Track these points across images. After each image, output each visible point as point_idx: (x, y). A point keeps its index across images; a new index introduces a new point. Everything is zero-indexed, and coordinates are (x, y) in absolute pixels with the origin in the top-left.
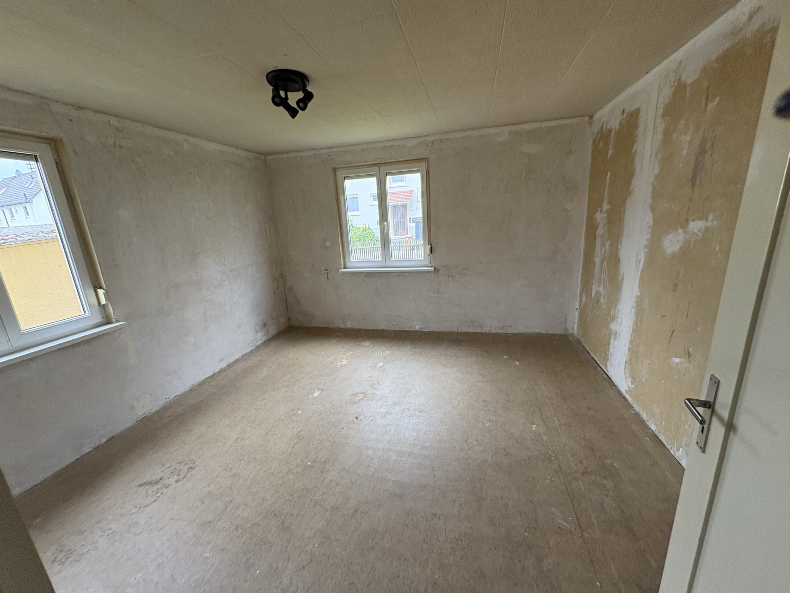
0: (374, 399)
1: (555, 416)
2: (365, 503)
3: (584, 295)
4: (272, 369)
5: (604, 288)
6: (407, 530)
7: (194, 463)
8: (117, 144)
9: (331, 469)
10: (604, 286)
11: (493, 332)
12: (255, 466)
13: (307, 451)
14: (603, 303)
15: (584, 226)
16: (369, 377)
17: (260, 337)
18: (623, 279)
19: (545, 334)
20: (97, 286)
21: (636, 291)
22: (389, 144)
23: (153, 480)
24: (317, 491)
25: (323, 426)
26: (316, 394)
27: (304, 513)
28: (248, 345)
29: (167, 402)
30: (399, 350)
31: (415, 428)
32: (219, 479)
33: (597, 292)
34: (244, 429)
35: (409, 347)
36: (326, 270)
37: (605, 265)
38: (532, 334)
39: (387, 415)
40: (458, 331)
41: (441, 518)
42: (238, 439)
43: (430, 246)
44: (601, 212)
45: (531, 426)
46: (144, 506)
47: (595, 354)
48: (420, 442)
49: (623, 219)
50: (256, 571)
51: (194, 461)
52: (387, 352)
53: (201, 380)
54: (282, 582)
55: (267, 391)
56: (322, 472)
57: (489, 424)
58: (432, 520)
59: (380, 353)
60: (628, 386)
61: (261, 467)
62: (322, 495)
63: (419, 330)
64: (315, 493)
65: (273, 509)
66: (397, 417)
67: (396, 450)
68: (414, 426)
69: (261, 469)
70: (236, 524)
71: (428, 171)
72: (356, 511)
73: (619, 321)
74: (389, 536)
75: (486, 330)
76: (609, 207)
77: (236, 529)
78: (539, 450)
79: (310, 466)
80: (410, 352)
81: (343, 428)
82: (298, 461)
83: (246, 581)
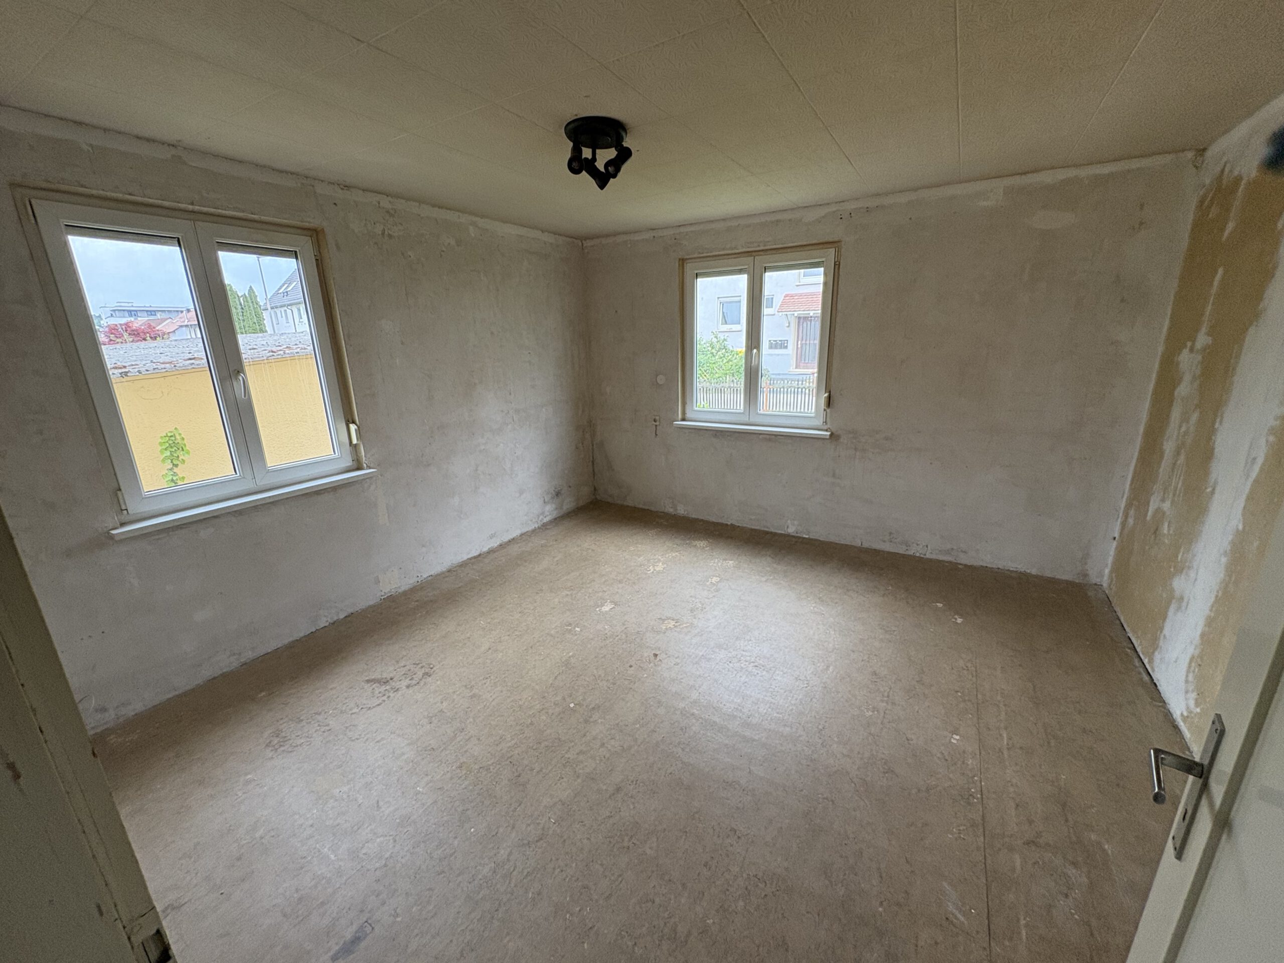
0: (689, 632)
1: (1006, 728)
2: (634, 783)
3: (1132, 512)
4: (556, 559)
5: (1171, 505)
6: (685, 840)
7: (432, 668)
8: (386, 233)
9: (600, 721)
10: (1173, 502)
11: (928, 556)
12: (502, 692)
13: (573, 687)
14: (1165, 534)
15: (1154, 376)
16: (691, 596)
17: (550, 512)
18: (1213, 492)
19: (1036, 576)
20: (349, 420)
21: (1236, 522)
22: (773, 218)
23: (383, 679)
24: (573, 746)
25: (604, 657)
26: (606, 608)
27: (548, 771)
28: (531, 521)
29: (418, 582)
30: (750, 561)
31: (741, 691)
32: (455, 697)
33: (1158, 510)
34: (500, 638)
35: (769, 559)
36: (655, 421)
37: (1182, 459)
38: (1009, 573)
39: (703, 661)
40: (863, 546)
41: (743, 838)
42: (490, 649)
43: (826, 395)
44: (1191, 350)
45: (950, 735)
46: (367, 708)
47: (1134, 632)
48: (743, 714)
49: (1234, 369)
50: (471, 828)
51: (432, 666)
52: (731, 562)
53: (462, 560)
54: (498, 853)
55: (541, 590)
56: (586, 721)
57: (871, 713)
58: (727, 837)
59: (719, 561)
60: (1188, 708)
61: (509, 695)
62: (578, 754)
63: (793, 534)
64: (569, 748)
65: (510, 755)
66: (717, 667)
67: (701, 718)
68: (740, 687)
69: (509, 697)
70: (462, 761)
71: (838, 263)
72: (618, 790)
73: (1192, 574)
74: (656, 840)
75: (915, 550)
76: (1209, 340)
77: (460, 767)
78: (951, 780)
79: (572, 709)
80: (768, 569)
81: (631, 666)
82: (557, 699)
83: (456, 838)
